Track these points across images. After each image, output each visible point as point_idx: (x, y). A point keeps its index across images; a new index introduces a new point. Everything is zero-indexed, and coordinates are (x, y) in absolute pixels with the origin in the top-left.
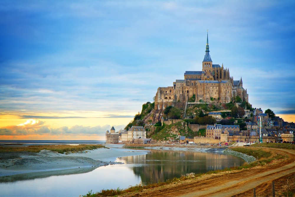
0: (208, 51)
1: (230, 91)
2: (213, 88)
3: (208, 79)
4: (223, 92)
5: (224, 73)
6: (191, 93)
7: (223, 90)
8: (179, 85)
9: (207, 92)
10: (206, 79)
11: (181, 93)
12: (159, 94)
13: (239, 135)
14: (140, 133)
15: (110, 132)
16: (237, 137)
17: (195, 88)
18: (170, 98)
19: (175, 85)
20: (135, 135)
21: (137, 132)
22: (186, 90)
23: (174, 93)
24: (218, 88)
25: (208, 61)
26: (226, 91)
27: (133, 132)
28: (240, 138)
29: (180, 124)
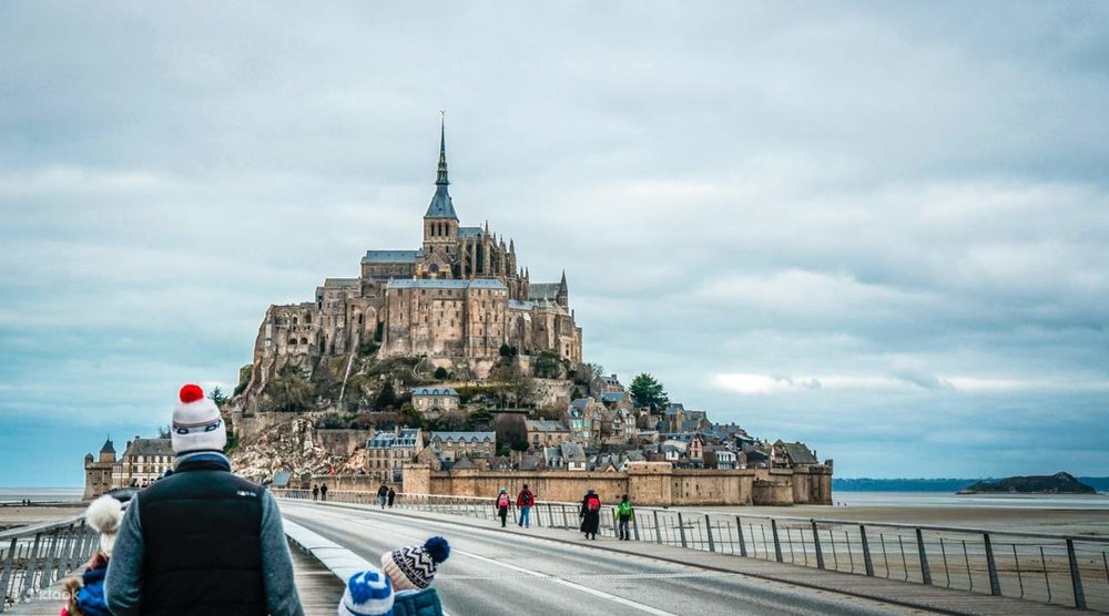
0: (442, 184)
1: (501, 316)
2: (443, 304)
3: (434, 275)
4: (477, 318)
5: (495, 256)
6: (371, 325)
7: (476, 312)
8: (334, 295)
9: (422, 321)
10: (425, 276)
11: (341, 324)
12: (269, 327)
13: (468, 469)
14: (161, 461)
15: (97, 459)
16: (464, 473)
17: (384, 305)
18: (305, 341)
19: (320, 298)
20: (140, 469)
21: (149, 459)
22: (357, 312)
23: (316, 324)
24: (459, 304)
25: (441, 215)
26: (488, 314)
27: (133, 457)
28: (476, 478)
29: (289, 428)
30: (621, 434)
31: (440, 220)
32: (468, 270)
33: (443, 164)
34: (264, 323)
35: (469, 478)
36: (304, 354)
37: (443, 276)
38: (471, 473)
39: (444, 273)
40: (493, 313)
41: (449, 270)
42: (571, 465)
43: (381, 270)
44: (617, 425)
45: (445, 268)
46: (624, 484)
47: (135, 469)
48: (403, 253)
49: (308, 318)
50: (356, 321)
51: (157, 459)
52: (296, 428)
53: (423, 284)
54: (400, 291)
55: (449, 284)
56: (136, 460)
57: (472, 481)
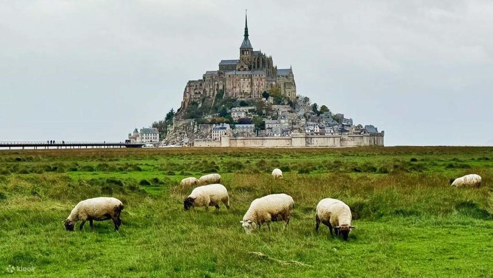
0: (246, 35)
1: (264, 83)
2: (244, 80)
3: (242, 69)
4: (255, 85)
5: (264, 62)
6: (221, 87)
7: (255, 82)
8: (209, 77)
9: (237, 86)
10: (239, 70)
11: (211, 87)
12: (188, 88)
13: (241, 136)
14: (151, 135)
15: (132, 135)
16: (239, 138)
17: (224, 80)
18: (200, 93)
19: (204, 78)
20: (144, 138)
21: (147, 135)
22: (216, 83)
23: (203, 86)
24: (250, 80)
25: (246, 47)
26: (259, 83)
27: (142, 134)
28: (244, 139)
29: (190, 124)
30: (300, 124)
31: (245, 49)
32: (254, 67)
33: (246, 29)
34: (186, 87)
35: (241, 139)
36: (199, 98)
37: (245, 70)
38: (242, 138)
39: (245, 69)
40: (261, 83)
41: (247, 67)
42: (275, 135)
43: (226, 66)
44: (298, 121)
45: (246, 67)
46: (290, 140)
47: (143, 138)
48: (233, 61)
49: (201, 85)
50: (216, 86)
51: (150, 134)
52: (192, 124)
53: (238, 73)
54: (230, 76)
55: (246, 73)
56: (143, 135)
57: (242, 141)
